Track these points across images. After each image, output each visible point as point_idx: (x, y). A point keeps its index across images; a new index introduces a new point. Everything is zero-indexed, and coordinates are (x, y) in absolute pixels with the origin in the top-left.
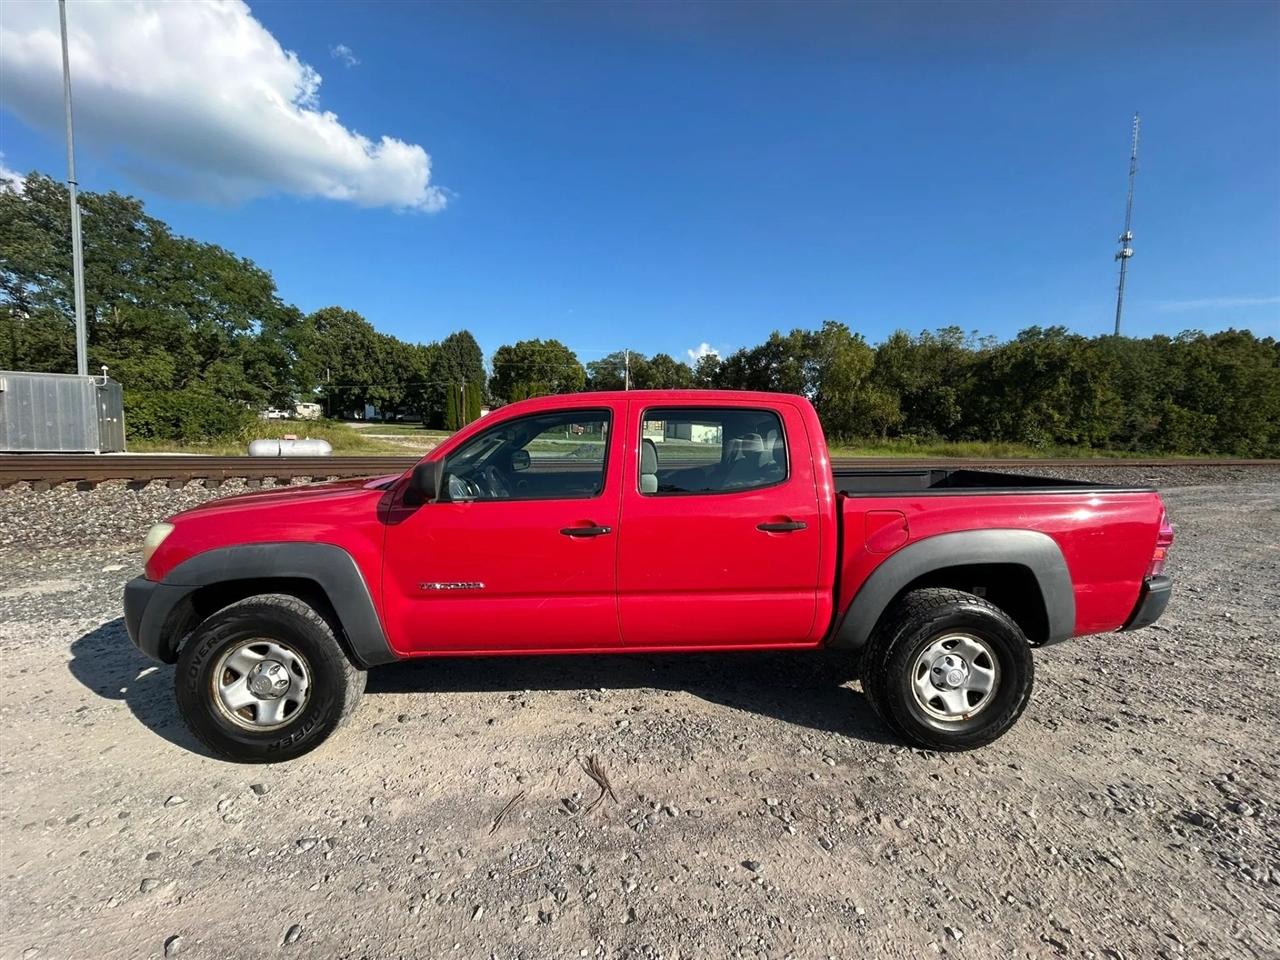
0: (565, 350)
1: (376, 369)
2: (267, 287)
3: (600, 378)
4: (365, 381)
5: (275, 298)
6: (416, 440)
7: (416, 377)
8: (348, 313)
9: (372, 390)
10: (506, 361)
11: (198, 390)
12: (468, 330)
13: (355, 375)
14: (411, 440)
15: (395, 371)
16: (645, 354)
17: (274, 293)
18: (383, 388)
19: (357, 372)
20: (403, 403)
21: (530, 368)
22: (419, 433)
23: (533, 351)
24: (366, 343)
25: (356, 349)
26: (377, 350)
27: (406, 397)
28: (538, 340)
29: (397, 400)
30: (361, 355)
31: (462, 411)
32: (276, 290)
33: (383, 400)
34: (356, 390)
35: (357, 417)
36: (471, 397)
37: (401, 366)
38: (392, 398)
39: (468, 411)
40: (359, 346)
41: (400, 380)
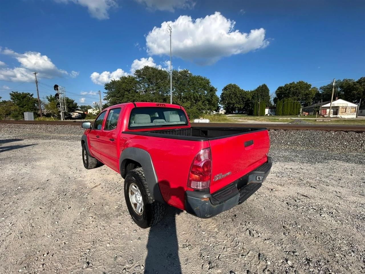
0: (307, 84)
1: (237, 99)
2: (208, 83)
3: (325, 92)
4: (234, 103)
5: (210, 85)
6: (242, 119)
7: (248, 100)
8: (233, 85)
9: (236, 105)
10: (280, 92)
11: (194, 108)
12: (265, 84)
13: (232, 102)
14: (241, 119)
15: (242, 100)
16: (354, 79)
17: (210, 84)
18: (238, 104)
19: (232, 101)
20: (244, 108)
21: (289, 93)
22: (245, 117)
23: (291, 87)
24: (235, 92)
25: (232, 94)
26: (238, 94)
27: (245, 106)
28: (294, 82)
29: (242, 107)
30: (233, 96)
31: (259, 109)
32: (210, 83)
33: (238, 108)
34: (232, 106)
35: (234, 113)
36: (262, 105)
37: (244, 98)
38: (241, 107)
39: (261, 109)
40: (233, 93)
41: (243, 102)
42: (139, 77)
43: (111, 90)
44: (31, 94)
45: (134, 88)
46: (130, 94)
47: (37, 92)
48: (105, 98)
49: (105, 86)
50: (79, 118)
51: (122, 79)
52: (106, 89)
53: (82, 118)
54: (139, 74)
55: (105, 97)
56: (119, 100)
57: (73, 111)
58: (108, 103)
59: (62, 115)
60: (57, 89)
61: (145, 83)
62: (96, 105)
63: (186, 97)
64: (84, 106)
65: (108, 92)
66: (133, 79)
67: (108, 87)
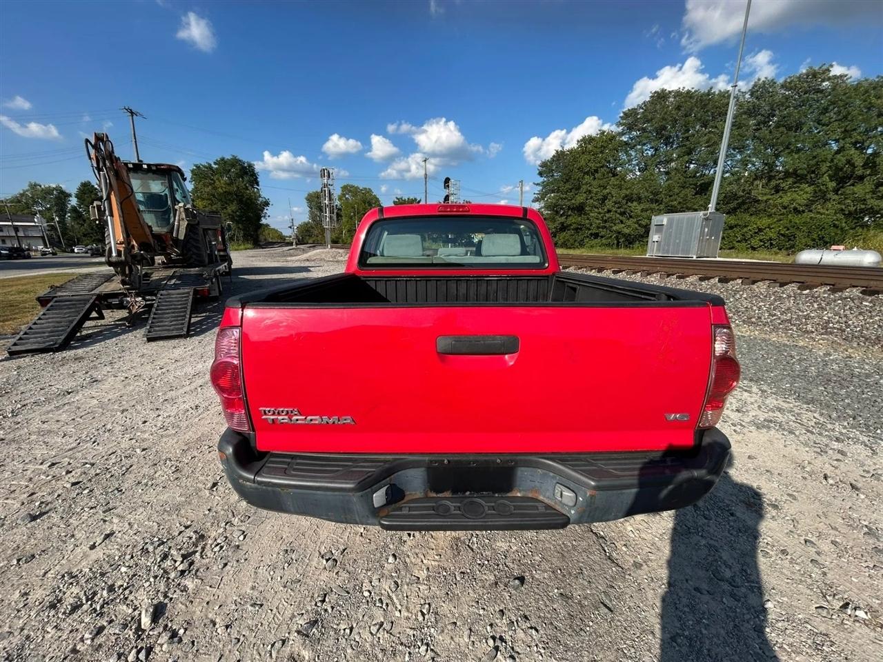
42: (630, 128)
43: (553, 176)
44: (418, 199)
45: (609, 162)
46: (595, 183)
47: (424, 193)
48: (536, 196)
49: (539, 168)
51: (581, 145)
52: (541, 174)
54: (630, 120)
55: (537, 194)
56: (566, 200)
58: (541, 208)
60: (448, 186)
61: (644, 144)
63: (795, 170)
65: (543, 183)
66: (612, 138)
67: (546, 168)
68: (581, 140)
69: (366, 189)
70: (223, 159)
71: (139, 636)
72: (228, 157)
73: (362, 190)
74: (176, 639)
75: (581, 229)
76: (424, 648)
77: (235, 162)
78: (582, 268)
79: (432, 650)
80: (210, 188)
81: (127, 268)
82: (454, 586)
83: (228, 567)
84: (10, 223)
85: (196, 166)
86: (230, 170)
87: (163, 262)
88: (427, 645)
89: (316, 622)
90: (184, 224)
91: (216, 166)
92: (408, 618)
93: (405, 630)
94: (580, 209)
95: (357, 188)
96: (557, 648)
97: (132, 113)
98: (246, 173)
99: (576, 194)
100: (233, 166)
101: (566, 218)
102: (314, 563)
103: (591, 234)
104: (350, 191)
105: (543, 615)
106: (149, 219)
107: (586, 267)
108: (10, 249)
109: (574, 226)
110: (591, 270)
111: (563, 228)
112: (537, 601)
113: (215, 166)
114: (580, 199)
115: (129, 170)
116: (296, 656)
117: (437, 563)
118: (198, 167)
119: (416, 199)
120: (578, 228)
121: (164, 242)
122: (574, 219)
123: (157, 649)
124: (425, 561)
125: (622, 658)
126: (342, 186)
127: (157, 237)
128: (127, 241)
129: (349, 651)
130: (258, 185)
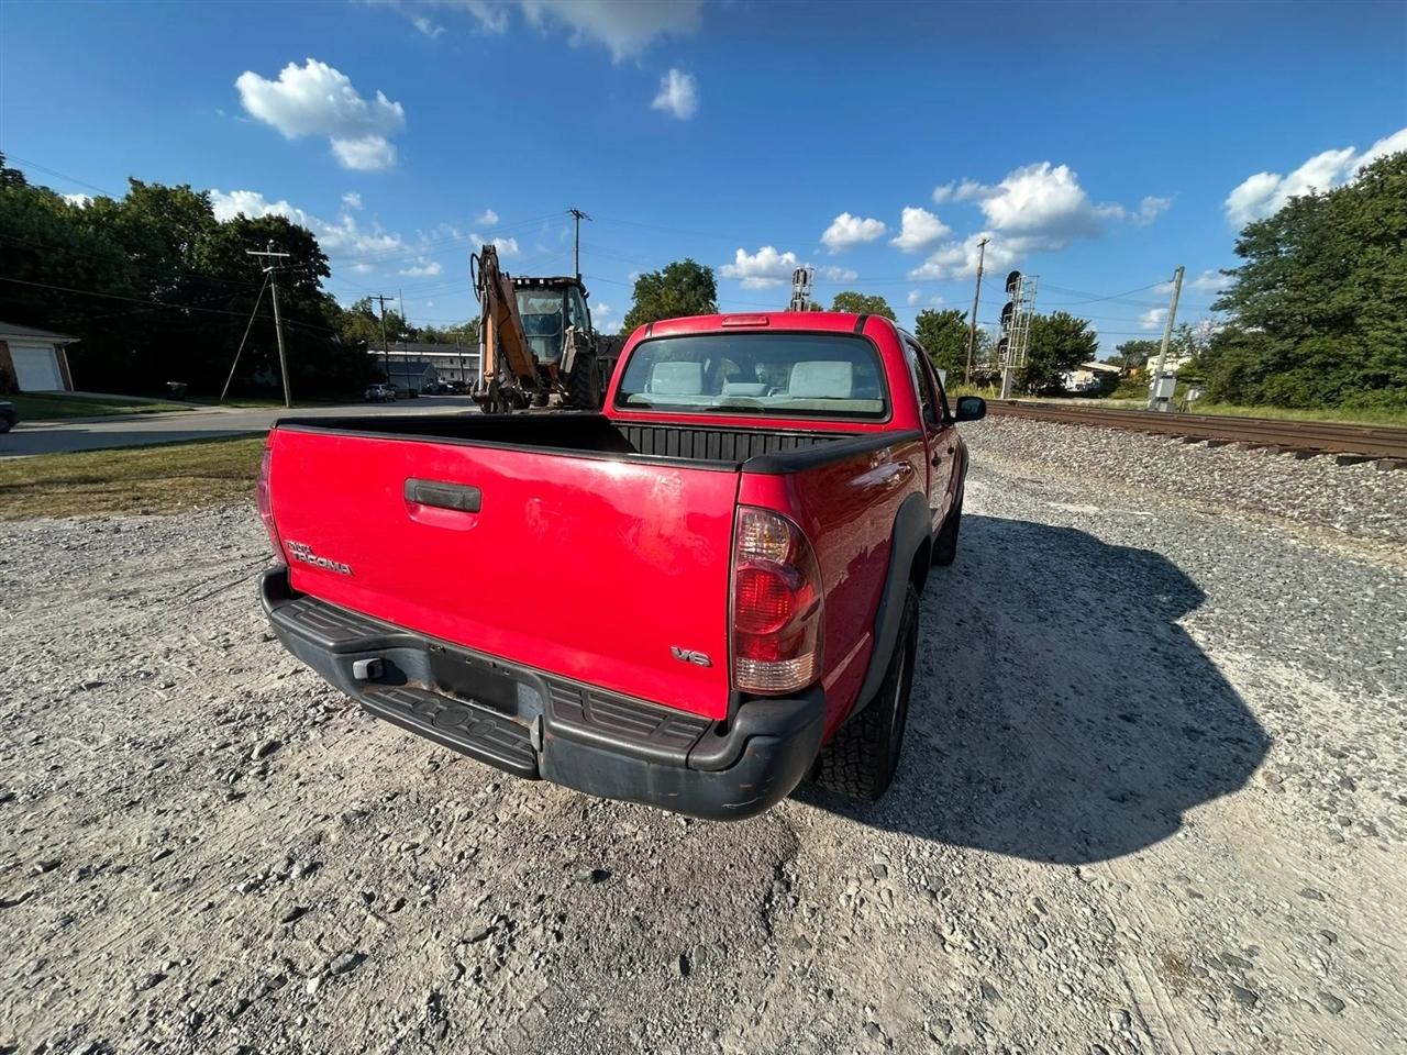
43: (1276, 252)
44: (962, 314)
47: (974, 303)
48: (1224, 297)
49: (1242, 239)
50: (1088, 392)
52: (1242, 251)
53: (1101, 393)
55: (1226, 293)
56: (1303, 304)
57: (1073, 365)
58: (1234, 322)
59: (1004, 380)
62: (1185, 334)
64: (1143, 344)
65: (1246, 268)
67: (1259, 238)
68: (1372, 168)
69: (874, 298)
70: (674, 265)
71: (244, 762)
72: (681, 262)
73: (868, 300)
74: (261, 776)
75: (1336, 365)
76: (428, 887)
77: (690, 267)
78: (1260, 447)
79: (434, 895)
80: (654, 306)
81: (492, 404)
82: (523, 846)
83: (351, 734)
84: (458, 355)
85: (642, 276)
86: (681, 280)
87: (559, 402)
88: (434, 888)
89: (365, 814)
90: (573, 352)
91: (666, 275)
92: (444, 853)
93: (429, 862)
94: (1343, 322)
95: (862, 297)
96: (565, 971)
97: (578, 215)
98: (701, 283)
99: (1332, 289)
100: (686, 273)
101: (1297, 343)
102: (419, 761)
103: (1366, 378)
104: (847, 303)
105: (586, 926)
106: (538, 347)
107: (1267, 446)
108: (454, 384)
109: (1316, 359)
110: (1281, 452)
111: (1285, 363)
112: (596, 908)
113: (664, 276)
114: (1341, 299)
115: (516, 286)
116: (324, 836)
117: (531, 813)
118: (643, 278)
119: (957, 313)
120: (1326, 364)
121: (549, 375)
122: (1318, 344)
123: (244, 778)
124: (522, 806)
125: (633, 1031)
126: (836, 296)
127: (544, 370)
128: (497, 372)
129: (367, 854)
130: (714, 299)
